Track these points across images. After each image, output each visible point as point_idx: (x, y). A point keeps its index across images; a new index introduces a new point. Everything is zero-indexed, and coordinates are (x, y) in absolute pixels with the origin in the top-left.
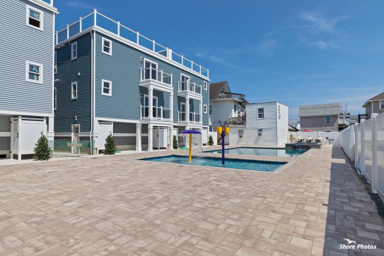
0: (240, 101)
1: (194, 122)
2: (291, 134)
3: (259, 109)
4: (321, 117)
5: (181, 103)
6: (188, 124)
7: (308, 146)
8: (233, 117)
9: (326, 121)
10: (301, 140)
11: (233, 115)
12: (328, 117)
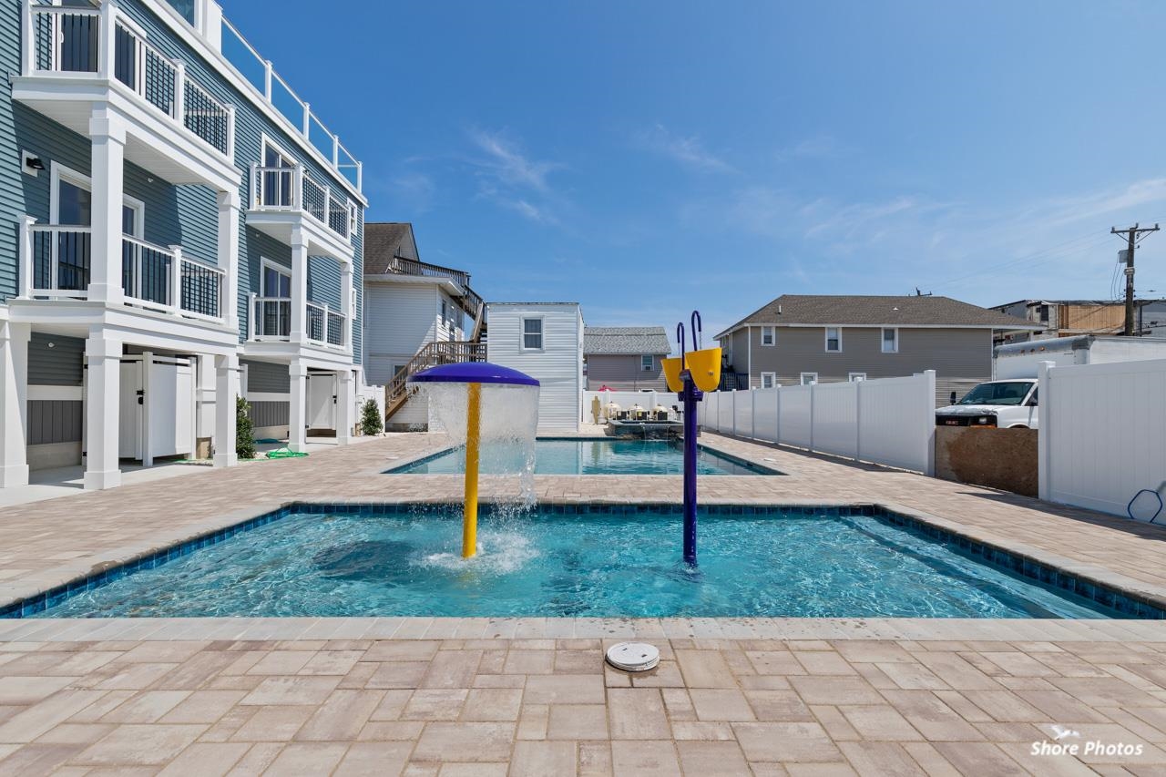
0: (460, 292)
1: (325, 344)
2: (596, 397)
3: (526, 321)
4: (632, 356)
5: (263, 259)
6: (303, 352)
7: (673, 429)
8: (439, 340)
9: (643, 367)
10: (622, 413)
11: (438, 335)
12: (648, 358)
